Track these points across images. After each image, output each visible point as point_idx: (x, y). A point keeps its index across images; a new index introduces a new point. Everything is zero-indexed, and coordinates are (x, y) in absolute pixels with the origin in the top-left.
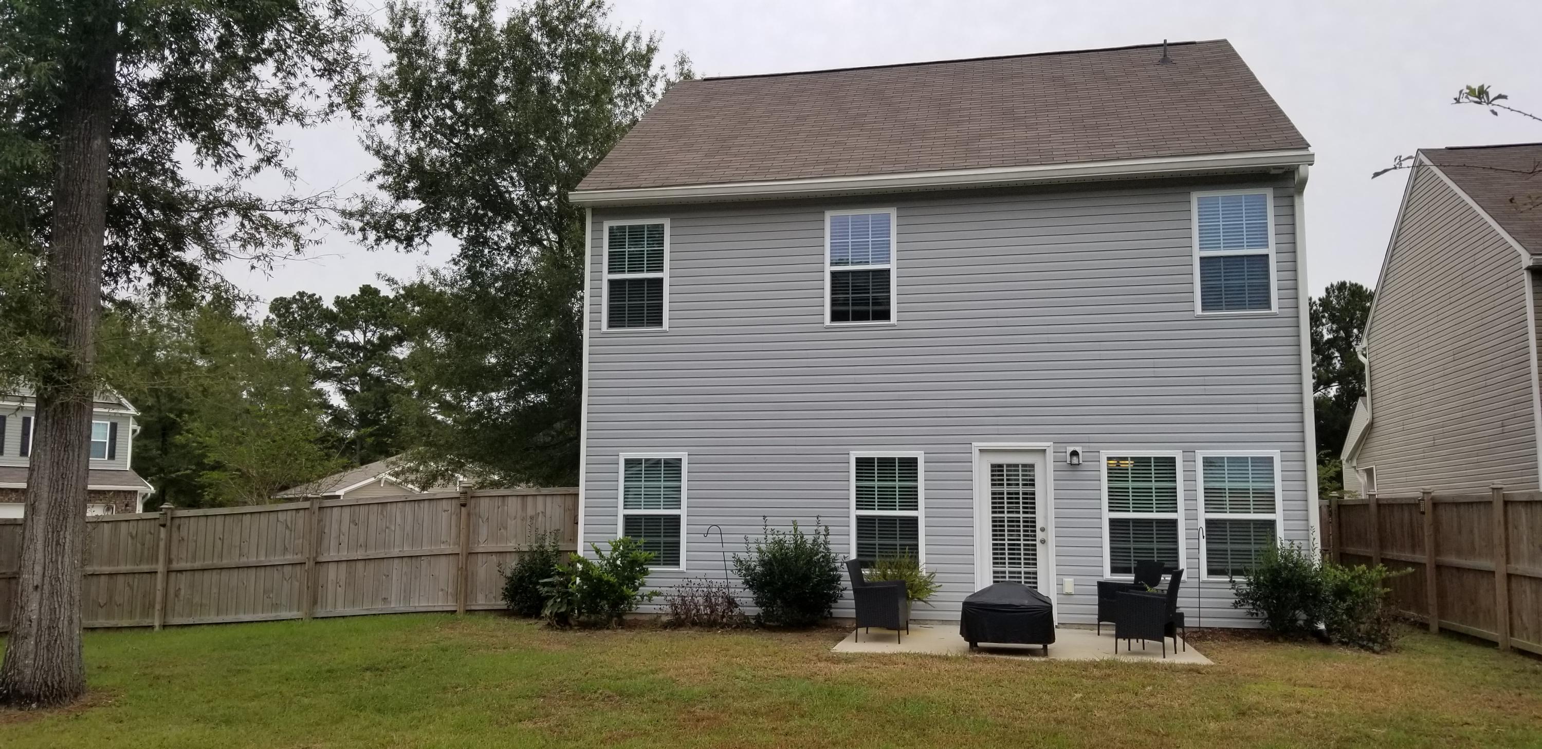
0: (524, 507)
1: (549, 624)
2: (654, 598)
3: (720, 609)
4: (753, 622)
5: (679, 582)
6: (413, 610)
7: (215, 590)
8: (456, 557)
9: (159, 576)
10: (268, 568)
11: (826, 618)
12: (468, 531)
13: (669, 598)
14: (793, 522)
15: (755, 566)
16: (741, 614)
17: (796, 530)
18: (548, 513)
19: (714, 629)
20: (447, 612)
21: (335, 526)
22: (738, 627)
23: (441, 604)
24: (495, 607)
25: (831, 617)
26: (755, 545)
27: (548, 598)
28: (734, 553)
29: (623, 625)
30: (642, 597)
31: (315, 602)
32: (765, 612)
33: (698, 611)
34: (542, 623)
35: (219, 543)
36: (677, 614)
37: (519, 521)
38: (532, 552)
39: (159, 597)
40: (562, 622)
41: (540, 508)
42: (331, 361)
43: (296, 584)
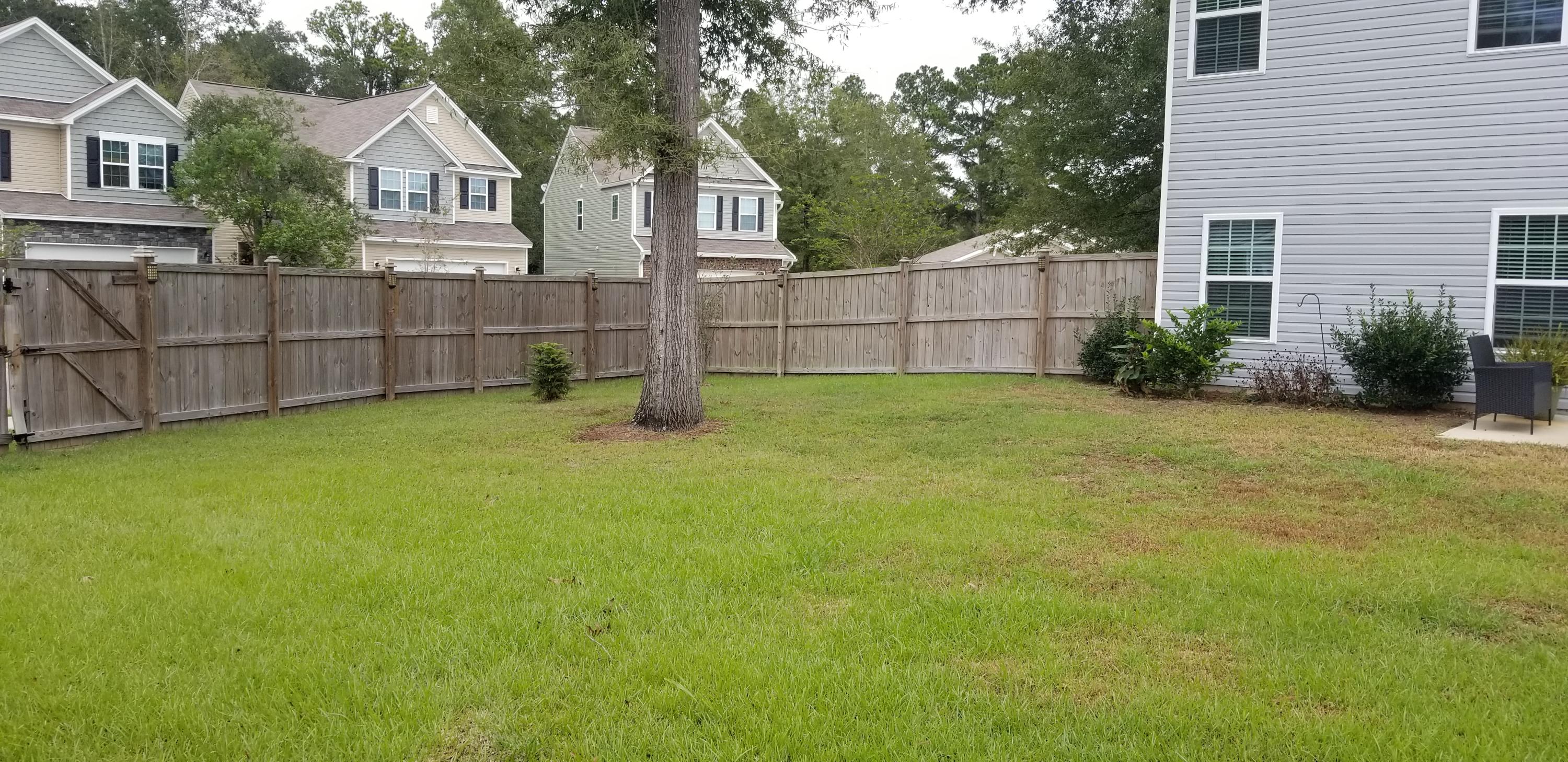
0: (1103, 274)
1: (1122, 391)
2: (1235, 370)
3: (1312, 386)
4: (1352, 401)
5: (1266, 355)
6: (994, 370)
7: (824, 345)
8: (1035, 321)
9: (780, 330)
10: (867, 327)
11: (1445, 402)
12: (1047, 296)
13: (1253, 371)
14: (1408, 291)
15: (1358, 340)
16: (1337, 392)
17: (1411, 301)
18: (1129, 281)
19: (1304, 406)
20: (1026, 374)
21: (923, 289)
22: (1332, 405)
23: (1023, 365)
24: (1074, 373)
25: (1452, 402)
26: (1357, 317)
27: (1120, 365)
28: (1333, 325)
29: (1200, 396)
30: (1222, 368)
31: (907, 359)
32: (1368, 392)
33: (1287, 386)
34: (1115, 390)
35: (827, 302)
36: (1262, 388)
37: (1098, 287)
38: (1110, 318)
39: (780, 350)
40: (1135, 388)
41: (1120, 274)
42: (951, 134)
43: (891, 342)
